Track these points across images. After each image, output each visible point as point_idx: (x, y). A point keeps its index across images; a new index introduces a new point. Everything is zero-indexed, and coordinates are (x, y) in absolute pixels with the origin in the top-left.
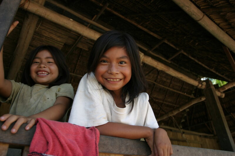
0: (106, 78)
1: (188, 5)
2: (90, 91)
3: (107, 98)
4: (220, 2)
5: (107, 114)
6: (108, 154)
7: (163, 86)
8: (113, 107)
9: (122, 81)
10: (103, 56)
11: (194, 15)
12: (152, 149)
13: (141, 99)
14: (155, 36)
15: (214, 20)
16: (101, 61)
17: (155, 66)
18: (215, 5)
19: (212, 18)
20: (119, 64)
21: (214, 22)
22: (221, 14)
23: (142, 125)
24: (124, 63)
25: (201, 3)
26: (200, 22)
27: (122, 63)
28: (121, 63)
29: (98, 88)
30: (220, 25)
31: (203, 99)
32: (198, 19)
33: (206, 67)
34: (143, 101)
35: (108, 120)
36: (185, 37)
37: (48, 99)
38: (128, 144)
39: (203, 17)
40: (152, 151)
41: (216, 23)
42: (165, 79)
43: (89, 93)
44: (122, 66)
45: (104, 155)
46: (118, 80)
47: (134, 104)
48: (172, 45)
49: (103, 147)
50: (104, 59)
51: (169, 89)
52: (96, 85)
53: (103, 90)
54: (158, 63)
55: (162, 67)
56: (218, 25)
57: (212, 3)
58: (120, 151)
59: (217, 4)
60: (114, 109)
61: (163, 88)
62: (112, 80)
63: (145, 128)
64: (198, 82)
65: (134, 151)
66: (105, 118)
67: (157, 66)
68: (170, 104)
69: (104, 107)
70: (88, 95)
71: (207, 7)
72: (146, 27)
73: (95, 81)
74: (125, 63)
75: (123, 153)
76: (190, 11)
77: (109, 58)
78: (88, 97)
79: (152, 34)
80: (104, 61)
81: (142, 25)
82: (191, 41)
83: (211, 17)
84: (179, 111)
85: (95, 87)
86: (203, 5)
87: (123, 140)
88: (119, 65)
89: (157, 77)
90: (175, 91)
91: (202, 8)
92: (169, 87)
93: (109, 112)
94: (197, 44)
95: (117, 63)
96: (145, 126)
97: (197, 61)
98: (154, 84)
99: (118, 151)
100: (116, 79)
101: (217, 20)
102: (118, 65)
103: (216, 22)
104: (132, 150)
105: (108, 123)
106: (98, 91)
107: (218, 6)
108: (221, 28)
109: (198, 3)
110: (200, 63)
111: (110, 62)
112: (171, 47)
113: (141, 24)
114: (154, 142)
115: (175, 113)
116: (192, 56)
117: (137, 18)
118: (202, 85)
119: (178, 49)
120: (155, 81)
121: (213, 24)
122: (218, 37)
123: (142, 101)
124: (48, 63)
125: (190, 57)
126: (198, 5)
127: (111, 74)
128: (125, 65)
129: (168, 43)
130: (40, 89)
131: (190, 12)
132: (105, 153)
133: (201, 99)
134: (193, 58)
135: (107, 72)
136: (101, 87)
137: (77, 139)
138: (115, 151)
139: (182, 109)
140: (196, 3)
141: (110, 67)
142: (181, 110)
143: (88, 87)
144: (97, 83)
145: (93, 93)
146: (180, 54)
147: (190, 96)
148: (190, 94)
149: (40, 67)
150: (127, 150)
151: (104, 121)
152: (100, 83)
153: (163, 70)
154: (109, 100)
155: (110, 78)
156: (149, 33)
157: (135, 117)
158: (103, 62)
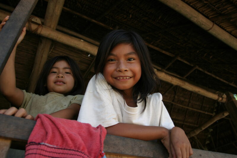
0: (115, 77)
1: (196, 16)
2: (98, 90)
3: (117, 98)
4: (228, 9)
5: (118, 116)
6: (120, 156)
7: (181, 106)
8: (123, 107)
9: (132, 79)
10: (110, 54)
11: (203, 24)
12: (169, 151)
13: (153, 100)
14: (168, 53)
15: (225, 28)
16: (109, 60)
17: (169, 81)
18: (223, 12)
19: (223, 27)
20: (127, 61)
21: (225, 30)
22: (231, 20)
23: (157, 125)
24: (132, 60)
25: (209, 13)
26: (210, 31)
27: (131, 60)
28: (129, 59)
29: (107, 88)
30: (232, 33)
31: (226, 114)
32: (208, 29)
33: (225, 81)
34: (157, 101)
35: (119, 121)
36: (198, 51)
37: (65, 105)
38: (141, 146)
39: (213, 26)
40: (169, 152)
41: (227, 32)
42: (182, 99)
43: (98, 93)
44: (131, 63)
45: (115, 157)
46: (128, 78)
47: (147, 103)
48: (186, 62)
49: (114, 148)
50: (112, 57)
51: (188, 108)
52: (105, 85)
53: (112, 90)
54: (172, 78)
55: (177, 82)
56: (230, 33)
57: (220, 10)
58: (133, 152)
59: (225, 11)
60: (125, 110)
61: (182, 107)
62: (121, 78)
63: (160, 127)
64: (217, 95)
65: (150, 154)
66: (115, 119)
67: (171, 81)
68: (191, 125)
69: (114, 107)
70: (97, 95)
71: (216, 15)
72: (157, 46)
73: (104, 81)
74: (134, 59)
75: (137, 155)
76: (199, 21)
77: (116, 56)
78: (97, 97)
79: (164, 52)
80: (112, 60)
81: (153, 45)
82: (205, 55)
83: (221, 25)
84: (201, 129)
85: (104, 87)
86: (211, 14)
87: (136, 140)
89: (174, 97)
90: (195, 110)
91: (210, 17)
92: (188, 106)
93: (120, 113)
94: (211, 57)
95: (125, 60)
96: (160, 126)
97: (213, 76)
98: (172, 104)
99: (131, 152)
100: (126, 76)
101: (228, 28)
103: (227, 30)
104: (147, 153)
105: (118, 124)
106: (107, 91)
107: (227, 13)
108: (233, 36)
109: (206, 13)
110: (217, 78)
111: (117, 59)
112: (185, 63)
113: (152, 43)
114: (171, 142)
115: (198, 132)
116: (208, 71)
117: (147, 38)
118: (222, 98)
119: (192, 65)
120: (173, 101)
121: (224, 32)
122: (231, 46)
123: (155, 101)
124: (65, 73)
125: (206, 72)
126: (206, 15)
127: (120, 71)
128: (134, 61)
129: (182, 60)
130: (55, 97)
131: (199, 23)
132: (116, 154)
133: (223, 115)
134: (209, 74)
135: (116, 70)
136: (110, 87)
137: (80, 133)
138: (127, 153)
139: (204, 127)
140: (204, 13)
141: (119, 64)
142: (203, 129)
143: (97, 87)
144: (106, 83)
145: (102, 93)
146: (195, 71)
147: (211, 114)
148: (212, 113)
149: (58, 77)
150: (141, 152)
151: (114, 122)
152: (109, 83)
153: (179, 85)
154: (119, 100)
155: (120, 77)
156: (161, 51)
157: (149, 118)
158: (110, 60)
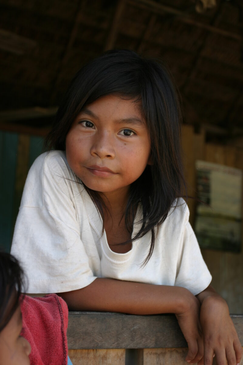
24: (132, 134)
27: (129, 133)
38: (135, 327)
58: (117, 344)
65: (149, 341)
74: (135, 134)
75: (124, 347)
88: (119, 136)
99: (114, 343)
102: (117, 137)
104: (144, 340)
111: (99, 126)
128: (134, 139)
150: (133, 340)
